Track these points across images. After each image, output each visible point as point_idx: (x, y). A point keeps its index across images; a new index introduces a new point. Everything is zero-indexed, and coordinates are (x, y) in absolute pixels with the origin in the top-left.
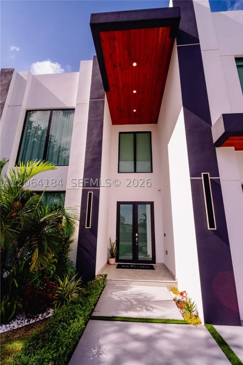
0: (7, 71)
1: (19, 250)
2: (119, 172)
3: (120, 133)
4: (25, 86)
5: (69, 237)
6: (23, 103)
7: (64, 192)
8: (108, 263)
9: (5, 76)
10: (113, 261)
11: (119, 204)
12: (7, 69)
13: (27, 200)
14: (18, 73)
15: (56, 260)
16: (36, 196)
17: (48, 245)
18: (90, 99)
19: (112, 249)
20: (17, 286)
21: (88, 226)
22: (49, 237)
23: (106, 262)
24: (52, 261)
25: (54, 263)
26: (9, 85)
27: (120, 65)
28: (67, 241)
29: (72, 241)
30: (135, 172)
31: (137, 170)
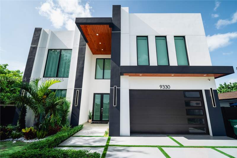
0: (38, 29)
1: (46, 115)
2: (95, 79)
3: (97, 59)
4: (48, 38)
5: (67, 110)
6: (47, 46)
7: (66, 90)
8: (88, 122)
9: (37, 32)
10: (90, 121)
11: (95, 94)
12: (38, 28)
13: (49, 94)
14: (44, 30)
15: (61, 119)
16: (53, 93)
17: (57, 113)
18: (79, 46)
19: (90, 115)
20: (45, 127)
21: (76, 105)
22: (58, 110)
23: (87, 121)
24: (60, 119)
25: (61, 120)
26: (39, 37)
27: (91, 34)
28: (66, 111)
29: (69, 112)
30: (103, 78)
31: (104, 78)
